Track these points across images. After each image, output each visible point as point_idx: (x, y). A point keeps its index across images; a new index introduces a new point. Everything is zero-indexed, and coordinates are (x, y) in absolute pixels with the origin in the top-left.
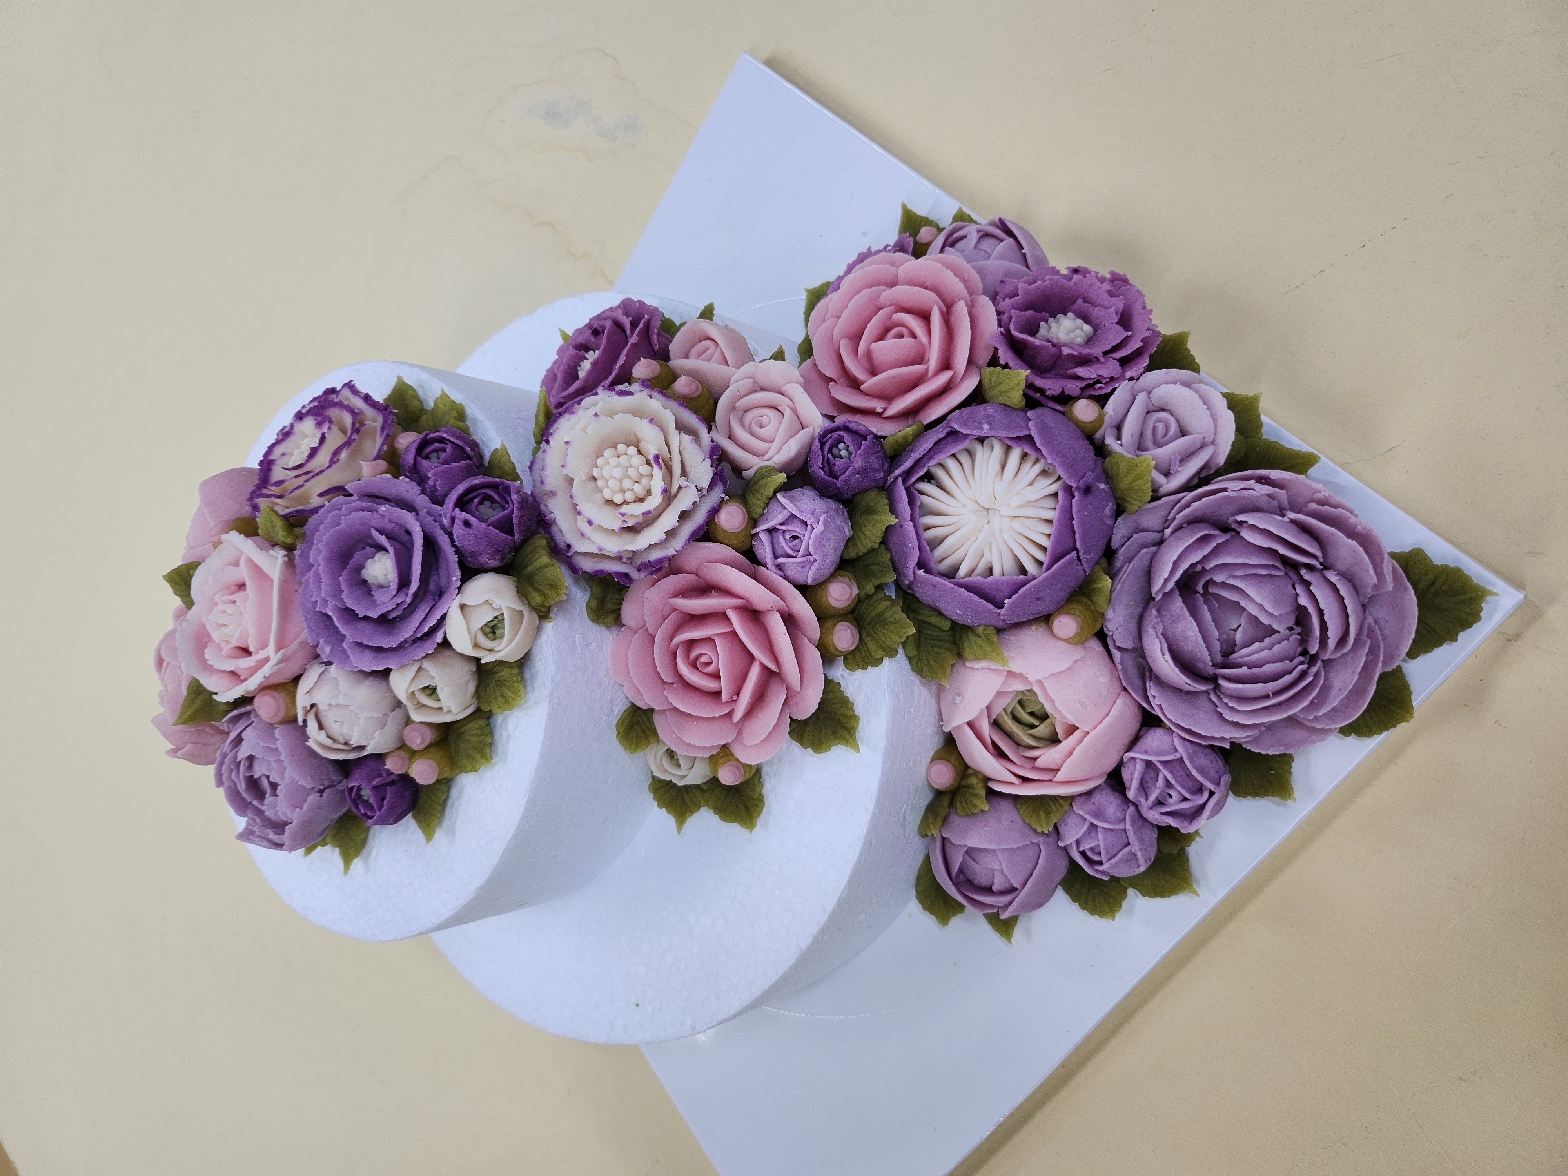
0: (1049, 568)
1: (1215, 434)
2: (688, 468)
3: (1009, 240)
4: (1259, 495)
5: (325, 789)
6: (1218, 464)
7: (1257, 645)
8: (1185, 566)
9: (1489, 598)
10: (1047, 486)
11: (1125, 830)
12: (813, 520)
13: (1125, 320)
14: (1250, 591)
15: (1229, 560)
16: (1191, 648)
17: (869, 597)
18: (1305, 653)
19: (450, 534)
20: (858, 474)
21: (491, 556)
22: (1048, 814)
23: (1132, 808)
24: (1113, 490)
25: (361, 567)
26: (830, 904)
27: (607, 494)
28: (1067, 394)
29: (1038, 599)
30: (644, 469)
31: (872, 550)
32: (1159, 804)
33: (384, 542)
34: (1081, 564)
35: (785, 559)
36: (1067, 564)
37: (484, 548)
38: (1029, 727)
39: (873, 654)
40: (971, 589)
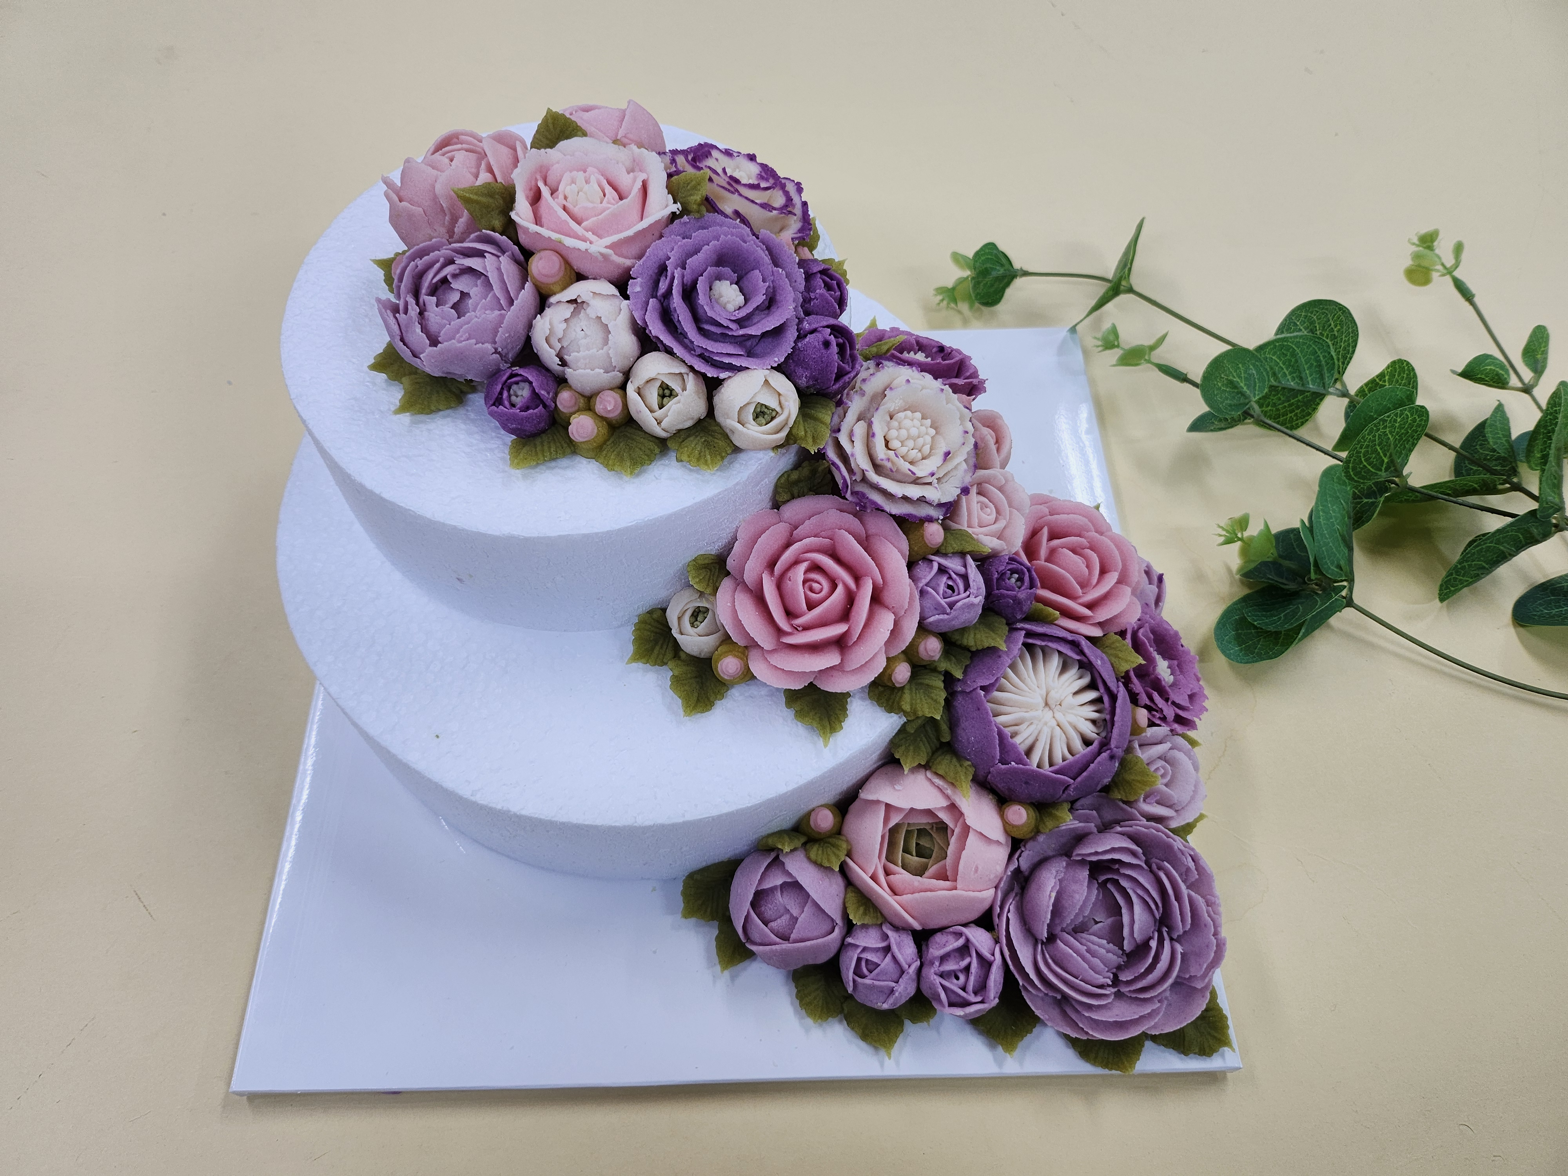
0: (1056, 772)
1: (1183, 808)
2: (944, 480)
3: (1155, 588)
4: (1186, 863)
5: (499, 353)
6: (1171, 824)
7: (1105, 942)
8: (1116, 856)
9: (1225, 1050)
10: (1089, 730)
11: (903, 972)
12: (975, 592)
13: (1192, 698)
14: (1138, 908)
15: (1141, 880)
16: (1066, 905)
17: (936, 669)
18: (1116, 975)
19: (801, 337)
20: (1013, 601)
21: (810, 377)
22: (865, 914)
23: (918, 963)
24: (1117, 774)
25: (719, 278)
26: (692, 815)
27: (893, 434)
28: (1138, 697)
29: (1026, 783)
30: (926, 449)
31: (967, 647)
32: (942, 975)
33: (762, 287)
34: (1064, 792)
35: (933, 591)
36: (1062, 782)
37: (813, 367)
38: (906, 850)
39: (903, 703)
40: (1001, 734)
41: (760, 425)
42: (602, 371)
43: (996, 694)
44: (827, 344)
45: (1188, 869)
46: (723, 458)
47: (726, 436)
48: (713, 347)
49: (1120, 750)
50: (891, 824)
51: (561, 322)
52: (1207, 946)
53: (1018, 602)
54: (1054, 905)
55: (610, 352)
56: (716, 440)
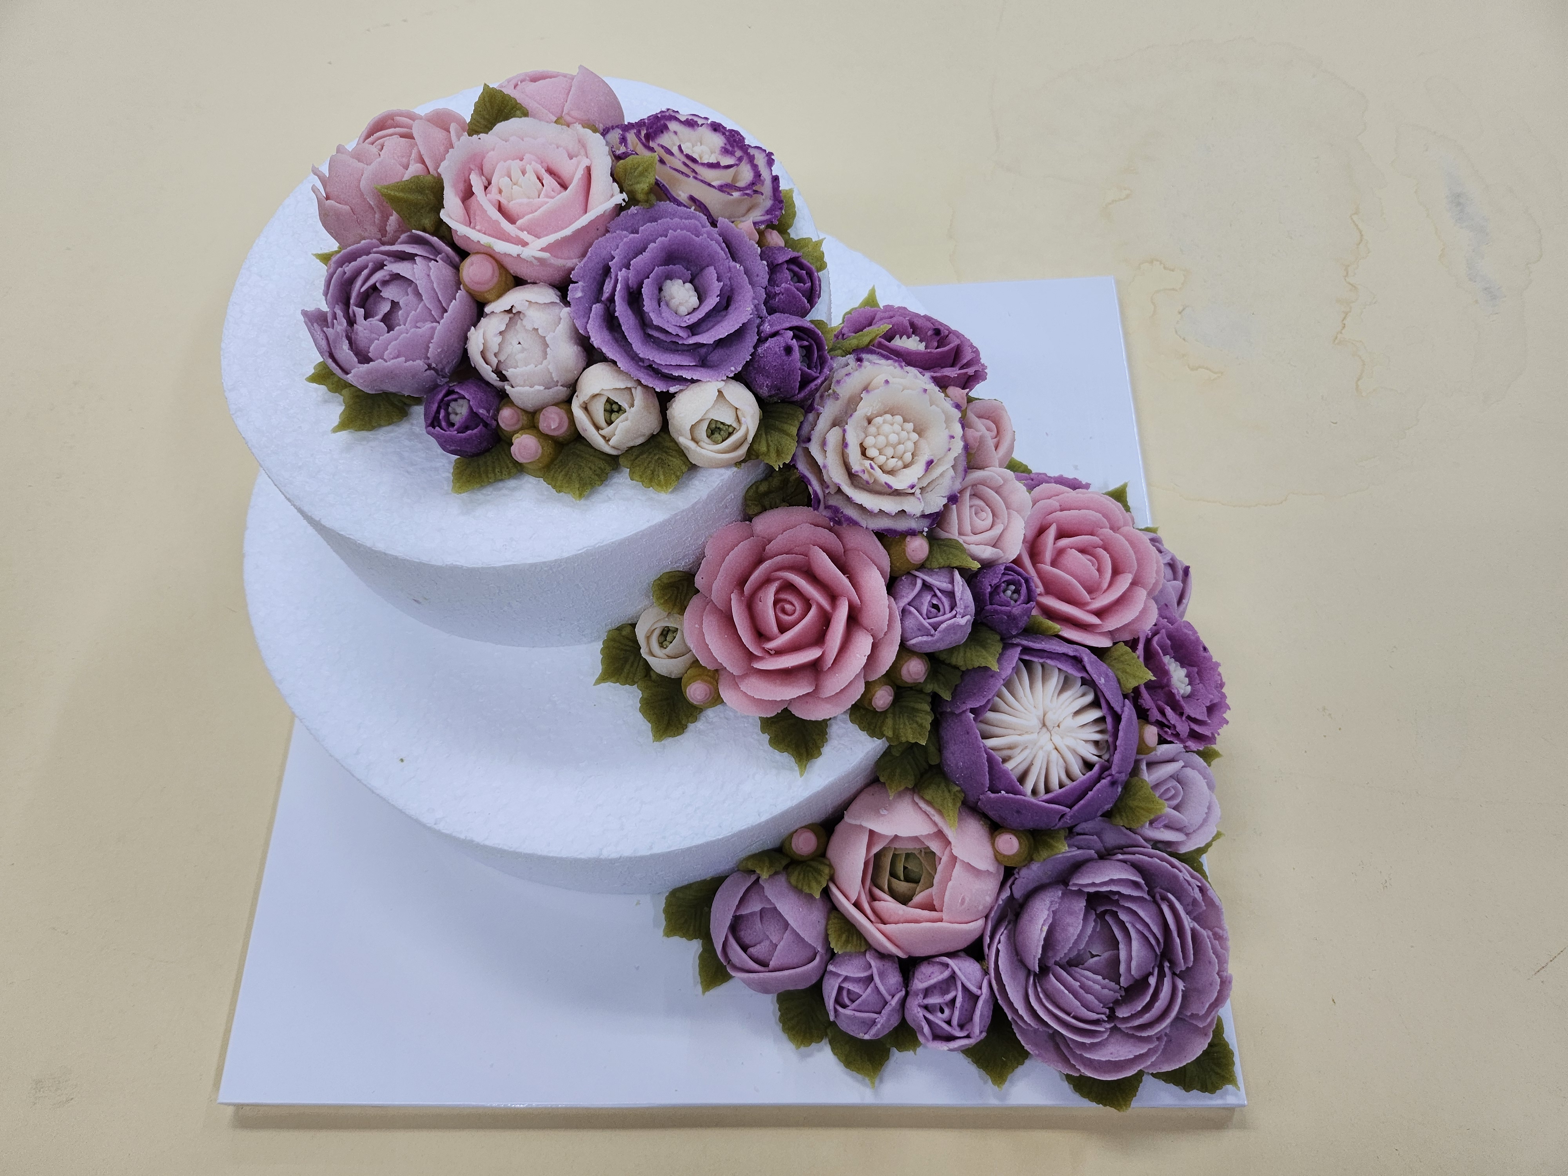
0: (1052, 801)
1: (1194, 831)
2: (929, 489)
3: (1178, 584)
4: (1193, 896)
5: (434, 369)
6: (1179, 850)
7: (1100, 978)
8: (1114, 888)
9: (1229, 1087)
10: (1090, 753)
11: (886, 1003)
12: (962, 611)
13: (1211, 709)
14: (1135, 944)
15: (1142, 913)
16: (1060, 938)
17: (921, 691)
18: (1112, 1010)
19: (761, 341)
20: (1008, 617)
21: (771, 386)
22: (847, 941)
23: (903, 993)
24: (1121, 798)
25: (670, 277)
27: (869, 441)
28: (1148, 713)
29: (1018, 812)
30: (908, 457)
31: (956, 668)
32: (926, 1008)
33: (716, 287)
34: (1060, 820)
35: (915, 611)
36: (1057, 812)
37: (774, 376)
38: (893, 874)
39: (884, 728)
40: (990, 760)
41: (716, 443)
42: (542, 388)
43: (990, 715)
44: (788, 350)
45: (1195, 902)
46: (678, 478)
47: (681, 453)
48: (661, 359)
49: (1123, 775)
50: (875, 850)
51: (495, 335)
52: (1211, 984)
53: (1012, 618)
54: (1045, 939)
55: (549, 367)
56: (670, 458)
